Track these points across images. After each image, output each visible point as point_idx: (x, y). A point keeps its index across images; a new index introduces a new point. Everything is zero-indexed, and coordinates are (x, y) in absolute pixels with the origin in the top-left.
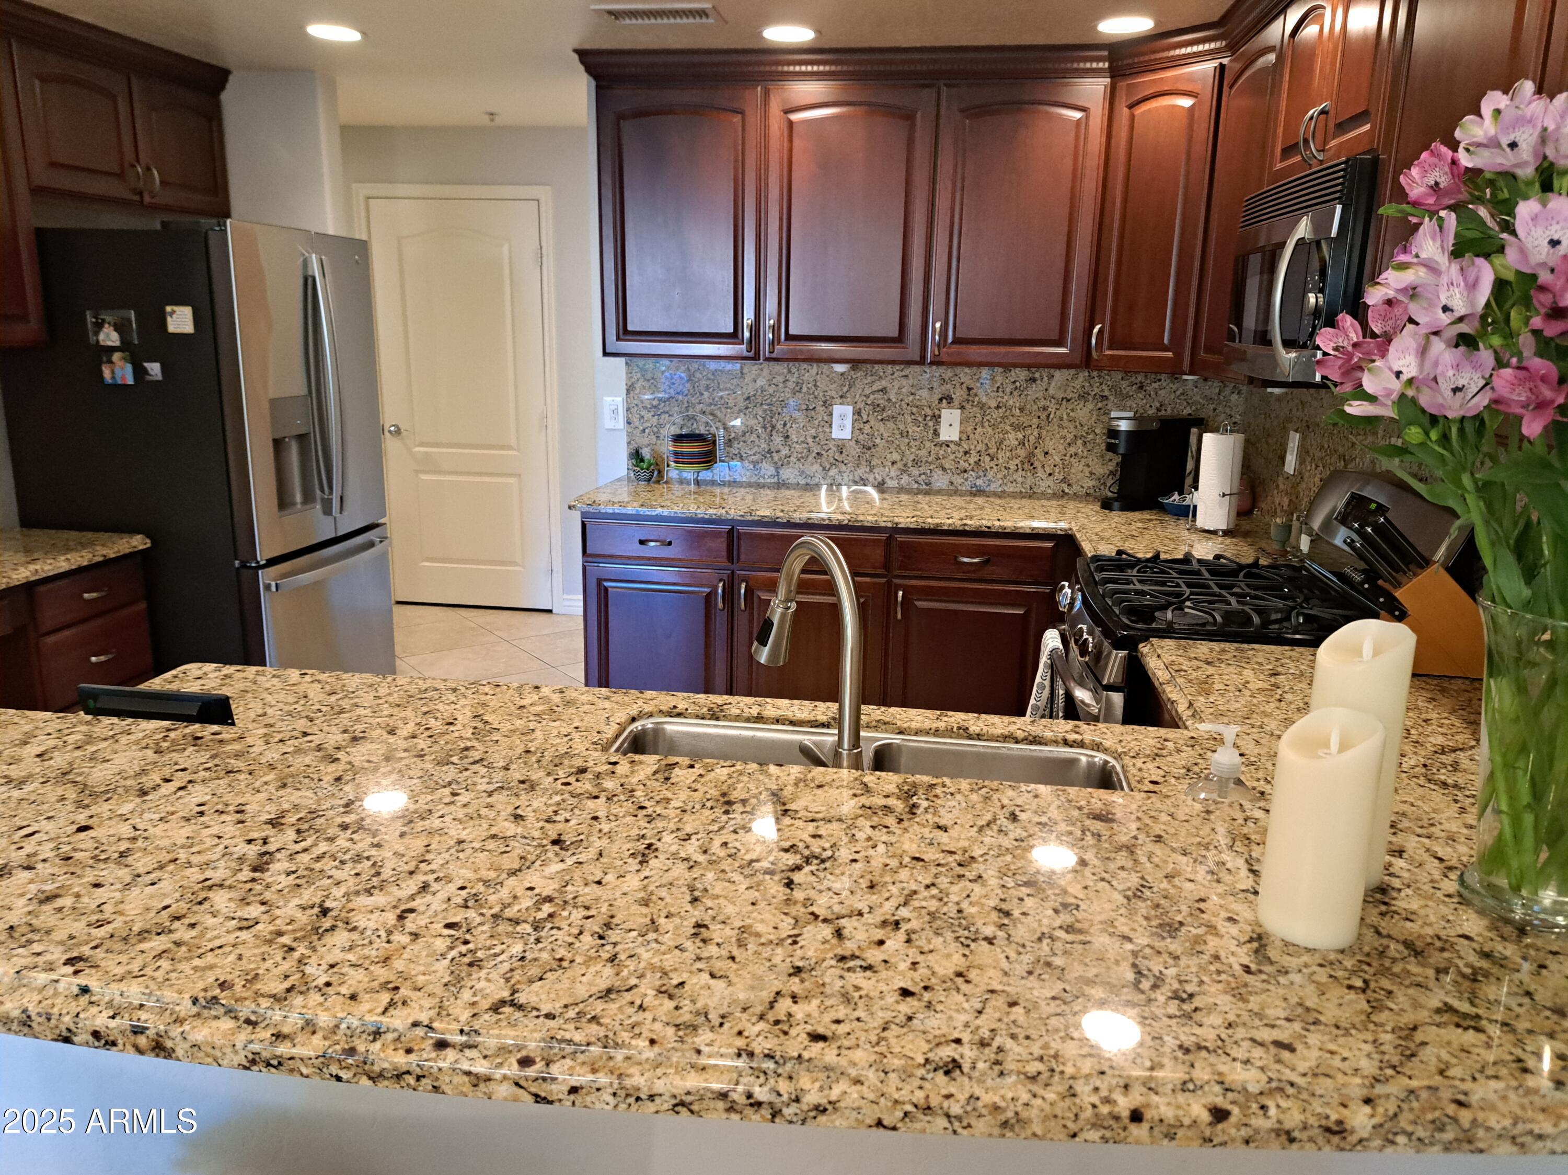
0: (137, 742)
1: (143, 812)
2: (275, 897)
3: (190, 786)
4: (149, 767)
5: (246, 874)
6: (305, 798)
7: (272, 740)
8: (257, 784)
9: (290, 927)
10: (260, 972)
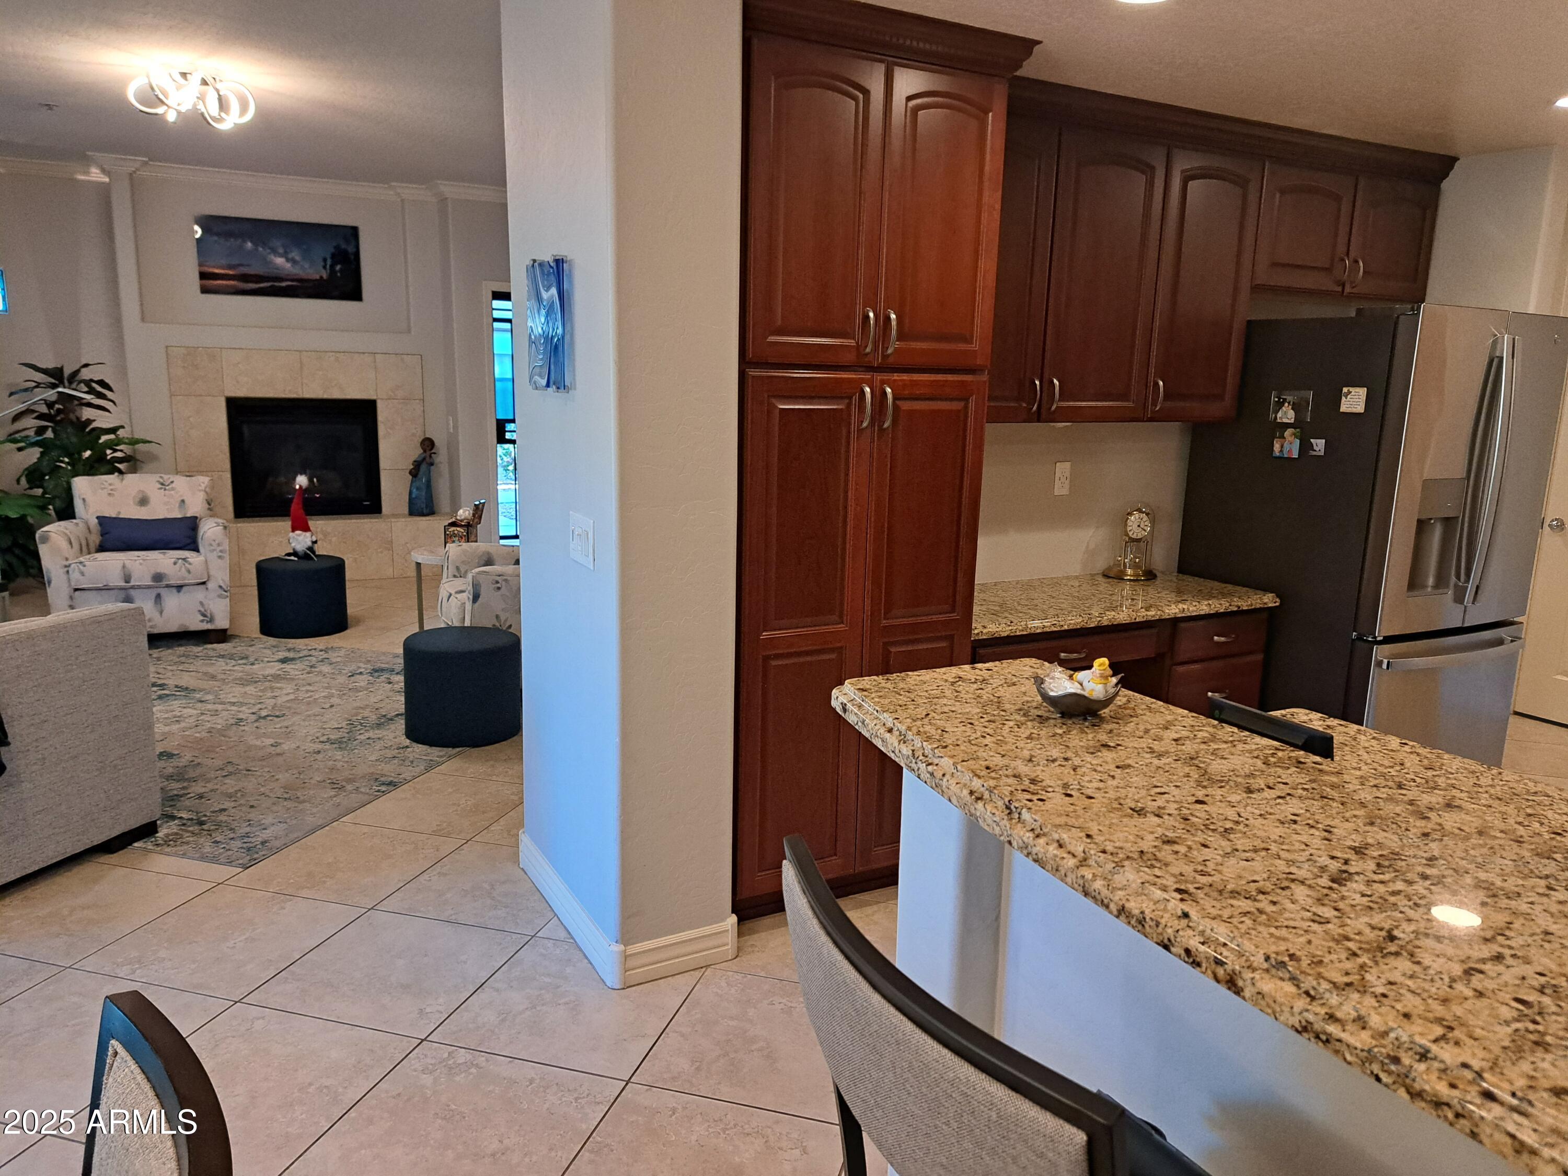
0: (1250, 752)
1: (1247, 805)
2: (1348, 909)
3: (1288, 798)
4: (1257, 773)
5: (1324, 881)
6: (1391, 841)
7: (1366, 783)
8: (1347, 815)
9: (1357, 937)
10: (1326, 960)
